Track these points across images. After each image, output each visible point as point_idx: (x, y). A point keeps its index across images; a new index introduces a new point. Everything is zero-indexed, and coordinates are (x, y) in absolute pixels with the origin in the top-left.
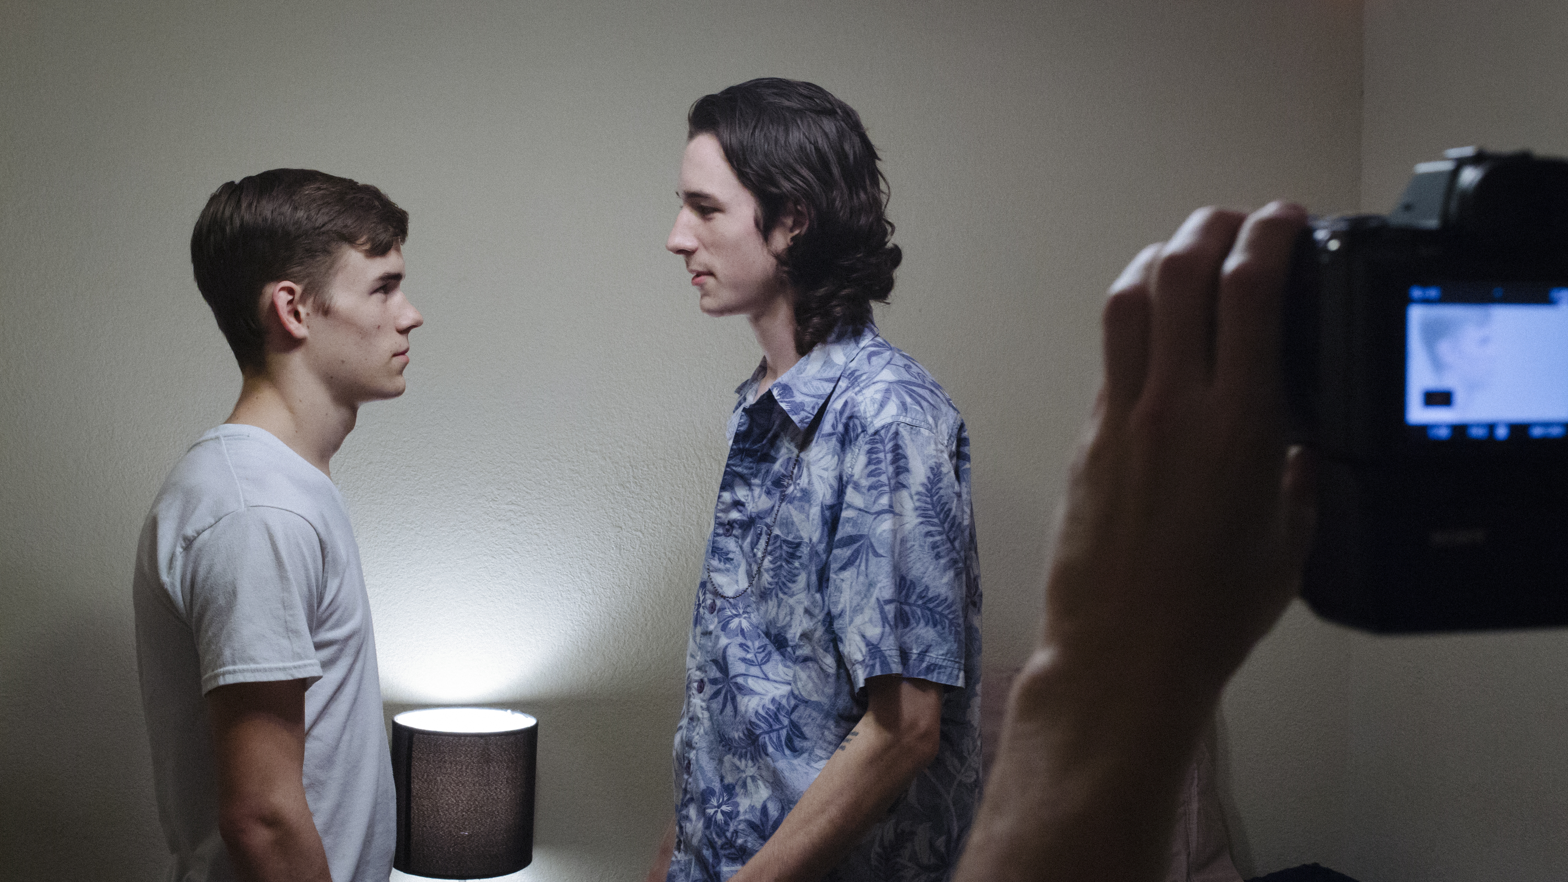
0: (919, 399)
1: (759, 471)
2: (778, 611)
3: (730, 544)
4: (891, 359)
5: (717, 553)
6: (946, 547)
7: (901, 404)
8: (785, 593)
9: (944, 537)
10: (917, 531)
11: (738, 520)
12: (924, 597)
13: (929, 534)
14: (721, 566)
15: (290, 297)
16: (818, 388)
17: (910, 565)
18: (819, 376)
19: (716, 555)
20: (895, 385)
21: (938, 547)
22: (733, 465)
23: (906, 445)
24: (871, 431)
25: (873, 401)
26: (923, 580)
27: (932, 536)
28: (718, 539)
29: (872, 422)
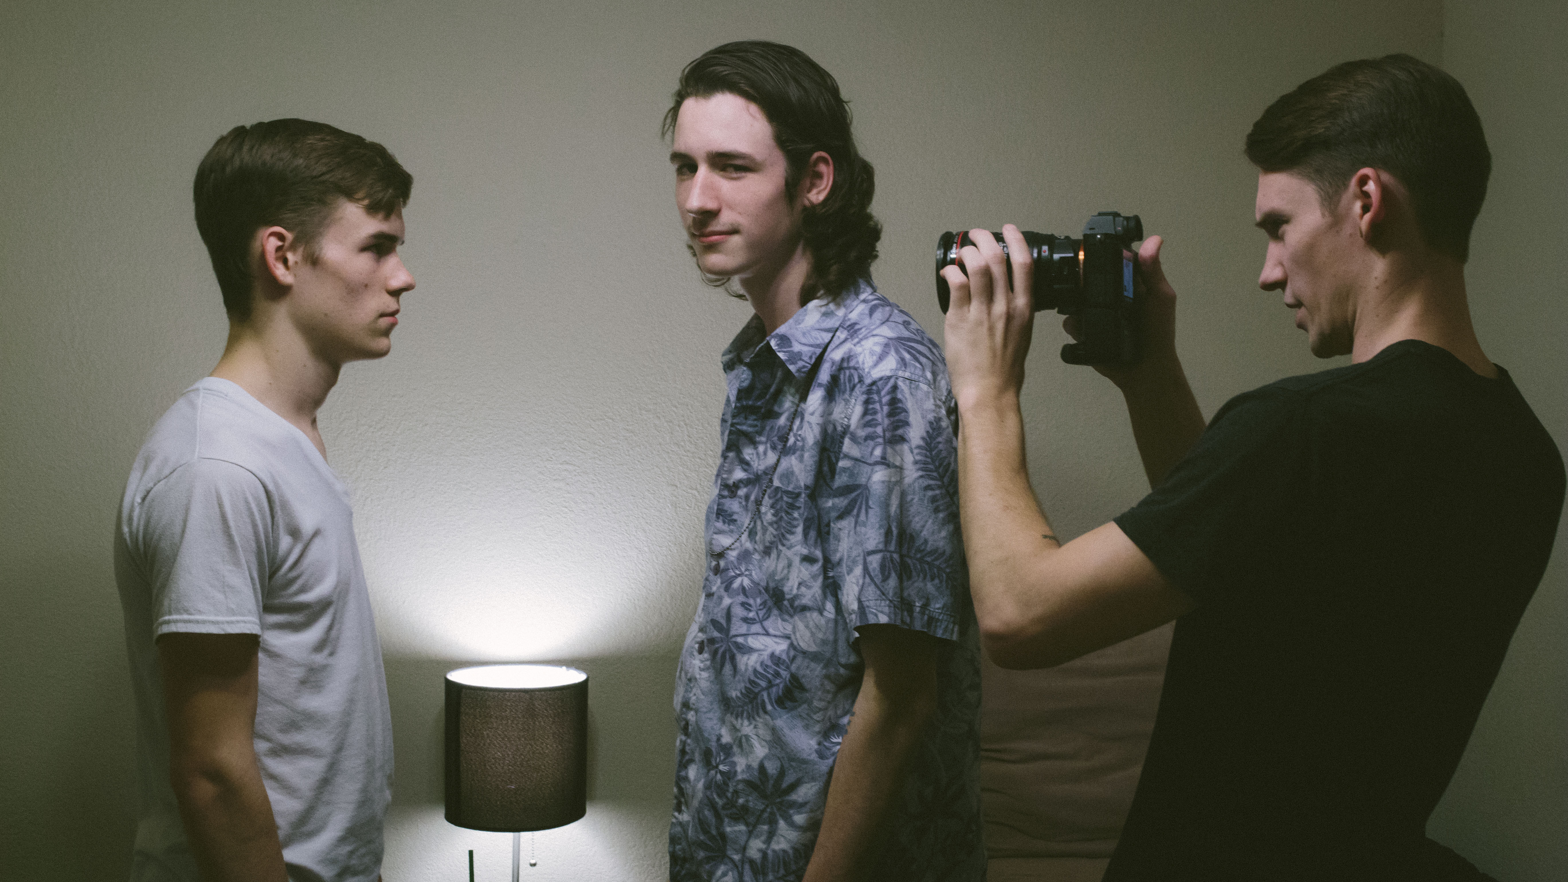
0: (918, 355)
1: (763, 428)
2: (777, 563)
3: (734, 506)
4: (890, 315)
5: (722, 515)
6: (945, 501)
7: (900, 359)
8: (783, 545)
9: (944, 491)
10: (916, 485)
11: (744, 479)
12: (923, 550)
13: (928, 488)
14: (725, 527)
15: (280, 243)
16: (817, 339)
17: (911, 518)
18: (817, 326)
19: (721, 518)
20: (894, 341)
21: (937, 501)
22: (738, 424)
23: (906, 399)
24: (868, 381)
25: (872, 353)
26: (922, 534)
27: (932, 489)
28: (723, 501)
29: (869, 373)
